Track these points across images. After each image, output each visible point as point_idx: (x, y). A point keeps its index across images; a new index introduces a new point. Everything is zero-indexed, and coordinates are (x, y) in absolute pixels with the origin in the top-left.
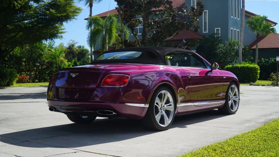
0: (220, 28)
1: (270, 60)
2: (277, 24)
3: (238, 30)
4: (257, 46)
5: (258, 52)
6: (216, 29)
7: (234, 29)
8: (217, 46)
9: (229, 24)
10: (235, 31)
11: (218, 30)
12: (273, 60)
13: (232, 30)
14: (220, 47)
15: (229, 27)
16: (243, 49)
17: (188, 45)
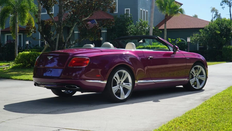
0: (129, 9)
1: (177, 41)
2: (182, 4)
3: (147, 11)
4: (165, 26)
5: (166, 33)
6: (125, 9)
7: (143, 10)
8: (129, 27)
9: (139, 5)
10: (144, 11)
11: (128, 10)
12: (180, 40)
13: (141, 10)
14: (131, 28)
15: (139, 8)
16: (154, 30)
17: (103, 25)
